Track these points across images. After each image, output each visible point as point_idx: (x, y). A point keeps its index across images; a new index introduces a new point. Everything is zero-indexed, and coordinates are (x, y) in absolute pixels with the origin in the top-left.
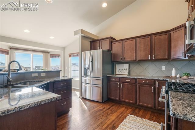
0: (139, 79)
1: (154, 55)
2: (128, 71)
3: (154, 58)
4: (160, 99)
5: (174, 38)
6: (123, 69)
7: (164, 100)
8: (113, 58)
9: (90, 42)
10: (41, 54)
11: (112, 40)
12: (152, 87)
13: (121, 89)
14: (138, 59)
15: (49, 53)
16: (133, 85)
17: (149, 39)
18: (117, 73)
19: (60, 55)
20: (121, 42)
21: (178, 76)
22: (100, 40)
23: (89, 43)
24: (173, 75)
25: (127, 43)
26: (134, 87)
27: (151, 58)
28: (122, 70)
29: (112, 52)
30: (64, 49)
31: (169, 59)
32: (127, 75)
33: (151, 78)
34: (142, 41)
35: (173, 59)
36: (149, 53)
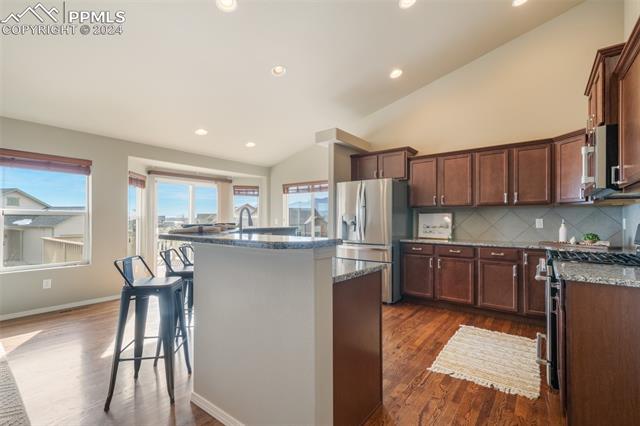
0: (481, 247)
1: (516, 194)
2: (450, 230)
3: (515, 201)
4: (537, 277)
5: (563, 157)
6: (438, 225)
7: (544, 278)
8: (411, 199)
9: (351, 156)
10: (213, 186)
11: (410, 154)
12: (514, 267)
13: (437, 272)
14: (477, 203)
15: (231, 181)
16: (468, 262)
17: (505, 156)
18: (421, 235)
19: (257, 188)
20: (434, 160)
21: (572, 241)
22: (377, 154)
23: (349, 159)
24: (562, 239)
25: (451, 162)
26: (470, 266)
27: (508, 199)
28: (434, 227)
29: (410, 182)
30: (268, 170)
31: (551, 202)
32: (449, 239)
33: (510, 246)
34: (488, 159)
35: (561, 203)
36: (505, 188)
